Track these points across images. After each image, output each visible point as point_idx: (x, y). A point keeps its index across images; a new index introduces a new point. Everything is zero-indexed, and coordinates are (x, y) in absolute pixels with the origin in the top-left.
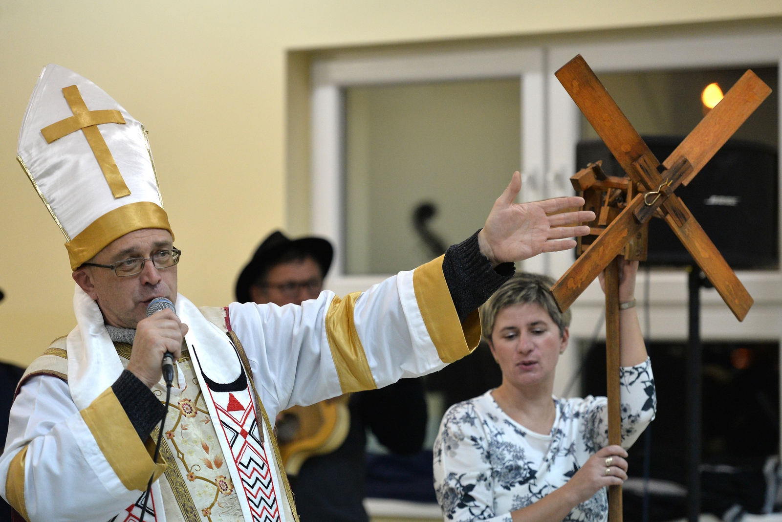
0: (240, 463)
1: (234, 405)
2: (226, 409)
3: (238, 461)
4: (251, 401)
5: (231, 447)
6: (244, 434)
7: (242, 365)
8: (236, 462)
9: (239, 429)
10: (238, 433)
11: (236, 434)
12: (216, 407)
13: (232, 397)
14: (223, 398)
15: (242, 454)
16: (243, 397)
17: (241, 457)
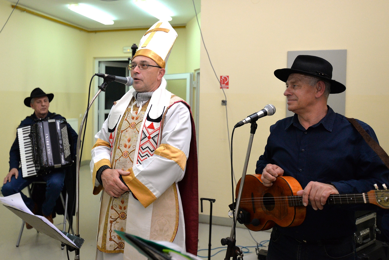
0: (141, 147)
1: (151, 127)
2: (147, 127)
3: (141, 146)
4: (160, 127)
5: (141, 141)
6: (149, 138)
7: (163, 114)
8: (140, 146)
9: (148, 135)
10: (146, 137)
11: (145, 137)
12: (144, 126)
13: (152, 124)
14: (148, 123)
15: (144, 144)
16: (156, 125)
17: (143, 145)
